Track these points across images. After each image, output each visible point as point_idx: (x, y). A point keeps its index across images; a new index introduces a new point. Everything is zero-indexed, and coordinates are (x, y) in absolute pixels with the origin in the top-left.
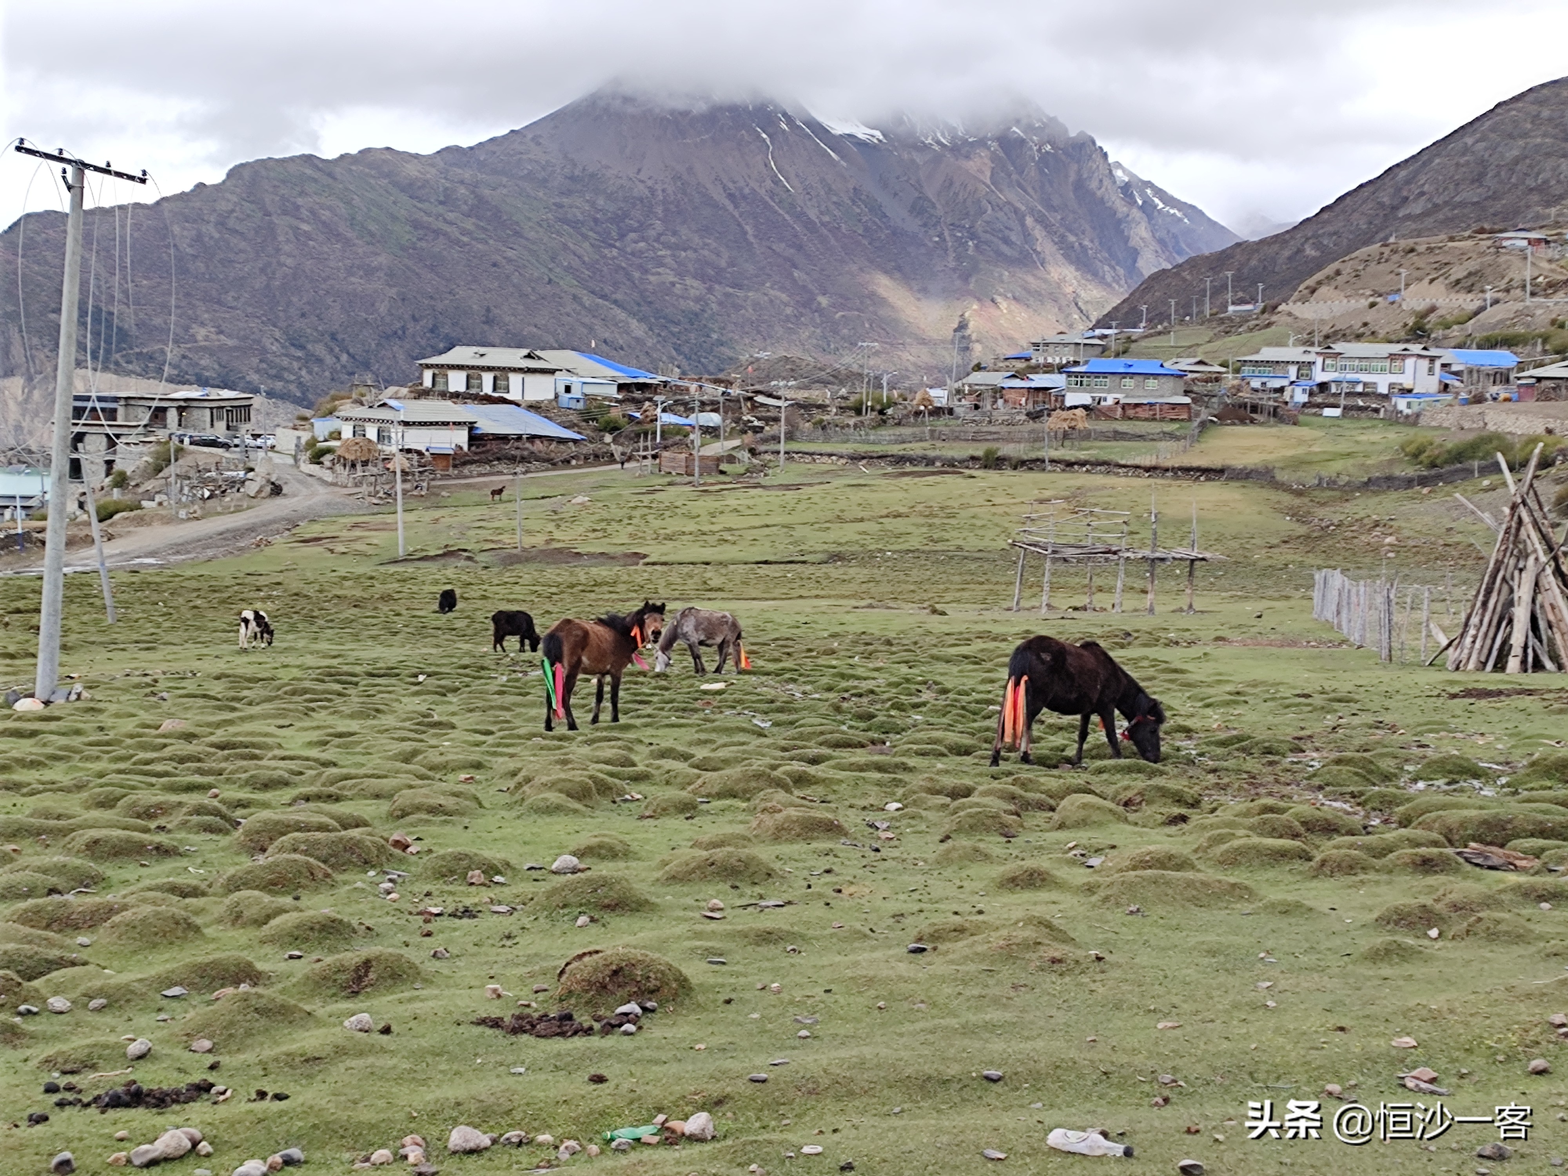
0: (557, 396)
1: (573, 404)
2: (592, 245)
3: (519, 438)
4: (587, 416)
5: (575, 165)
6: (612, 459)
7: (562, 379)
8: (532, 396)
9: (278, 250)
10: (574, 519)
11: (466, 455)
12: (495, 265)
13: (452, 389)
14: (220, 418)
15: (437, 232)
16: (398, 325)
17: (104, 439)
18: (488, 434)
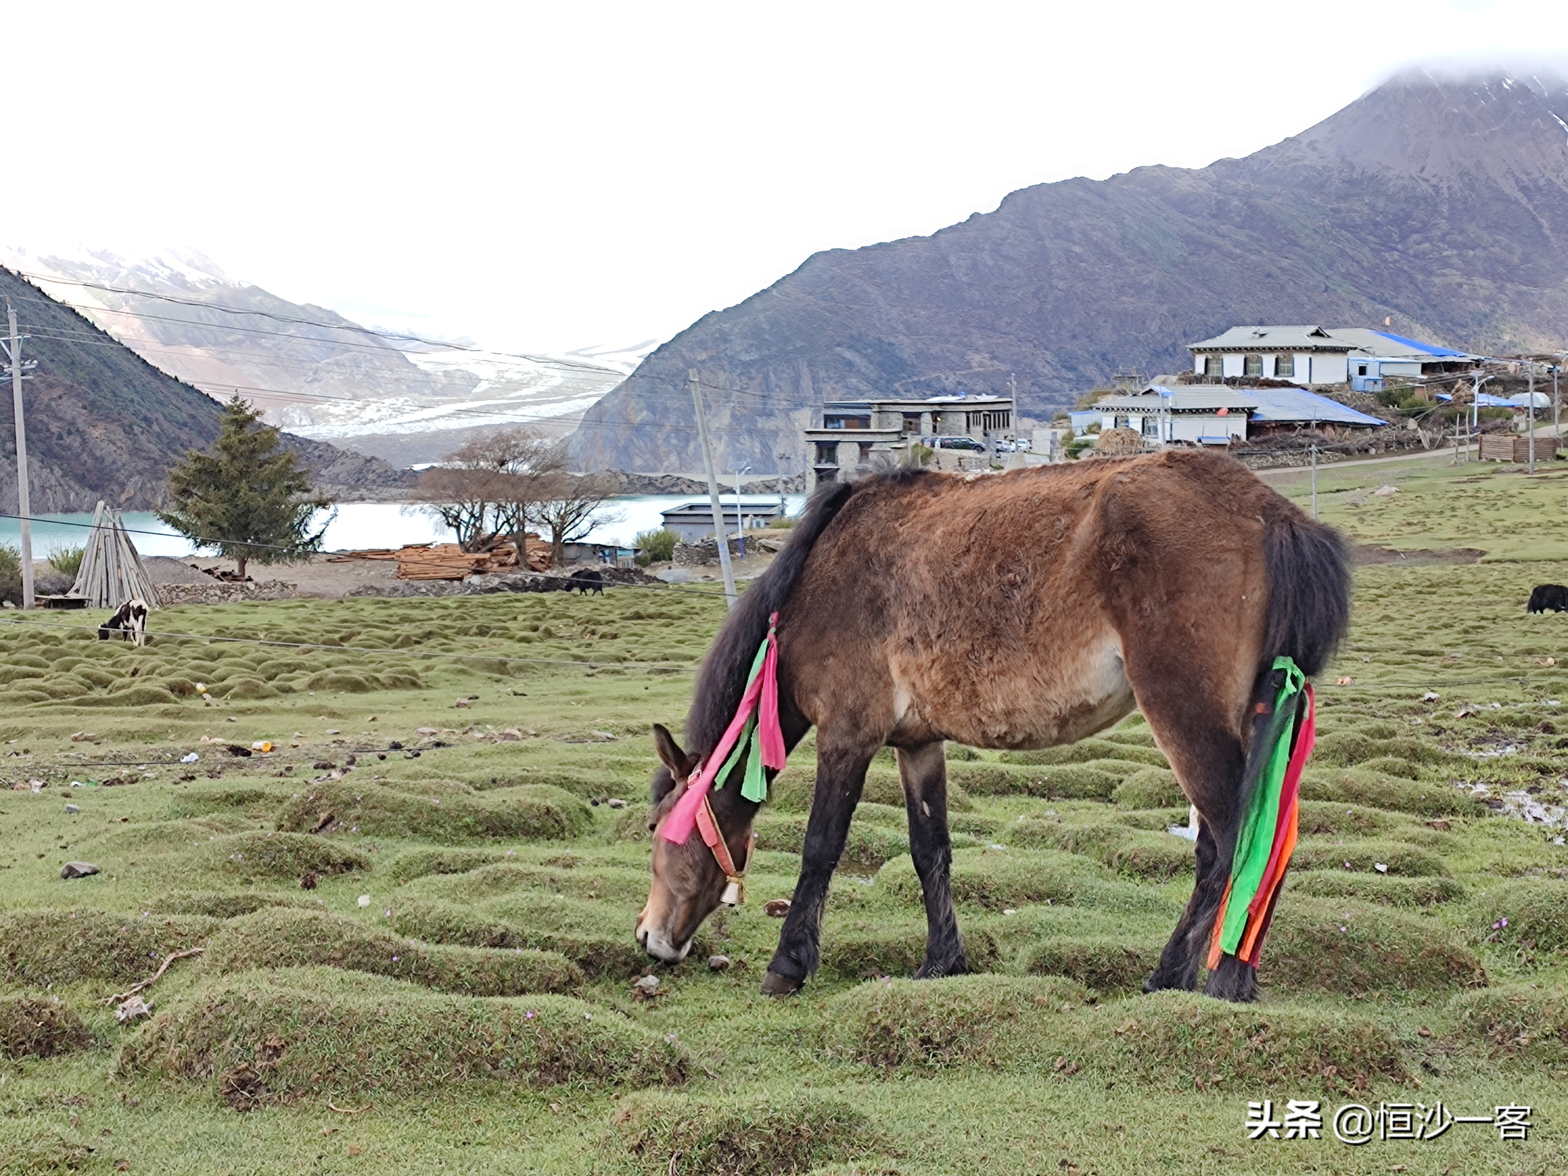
0: (1349, 379)
1: (1370, 388)
2: (1372, 250)
3: (1307, 425)
4: (1387, 399)
5: (1353, 168)
6: (1418, 446)
7: (1356, 359)
8: (1319, 380)
9: (1050, 274)
10: (1381, 512)
11: (1244, 445)
12: (1268, 275)
13: (1227, 374)
14: (977, 423)
15: (1210, 246)
16: (1169, 342)
17: (857, 447)
18: (1269, 422)
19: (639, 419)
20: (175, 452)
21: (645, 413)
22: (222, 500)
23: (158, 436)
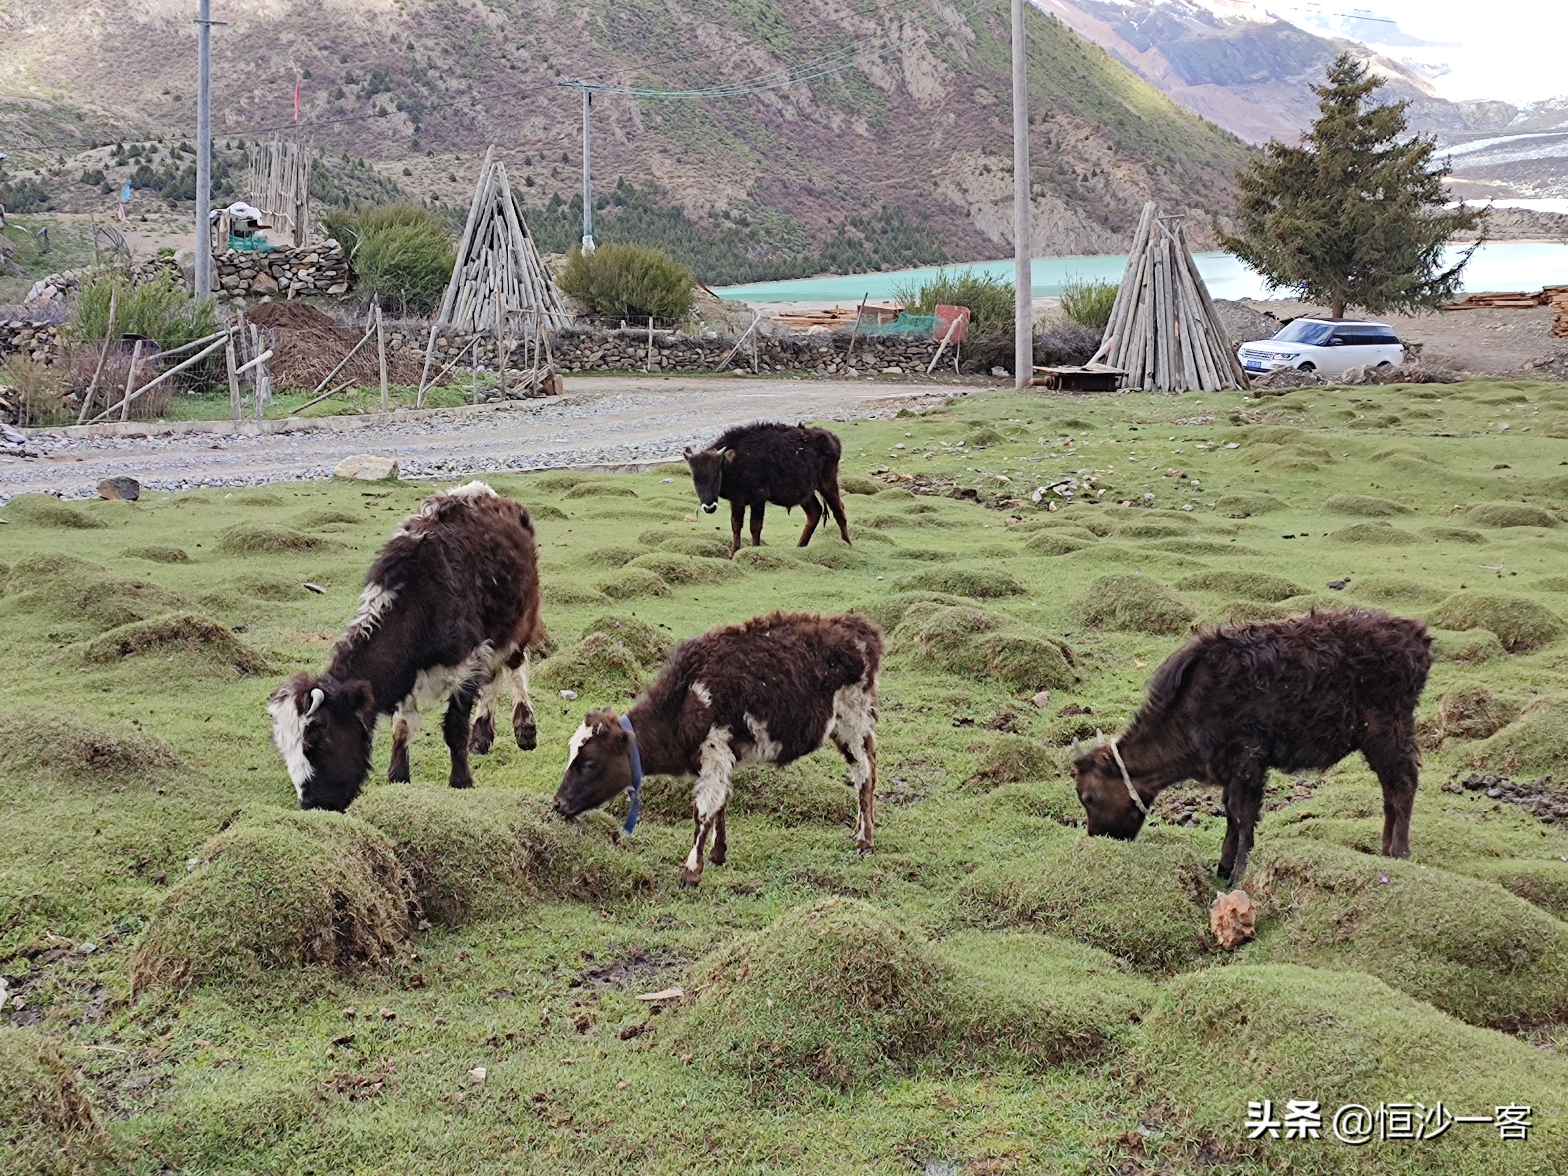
20: (1197, 192)
22: (1316, 215)
23: (1181, 176)
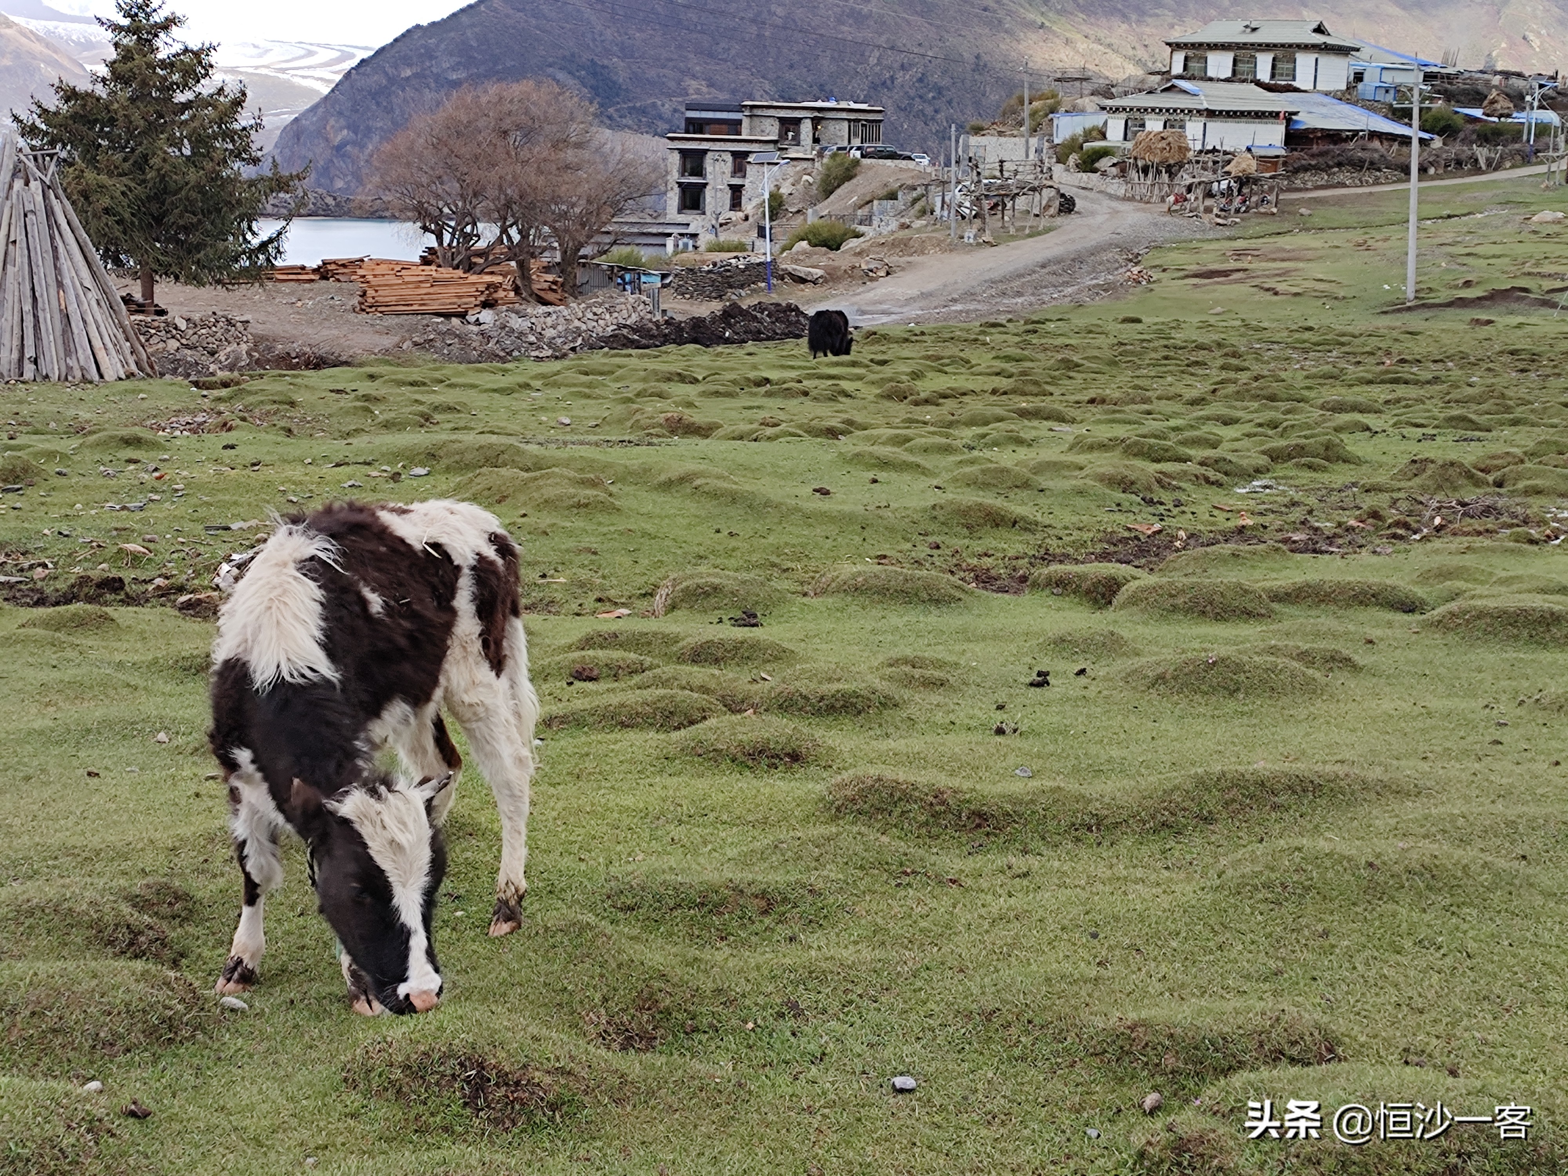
0: (1351, 84)
1: (1381, 96)
3: (1352, 136)
6: (1475, 166)
7: (1352, 63)
8: (1325, 85)
11: (1300, 158)
14: (856, 134)
17: (729, 158)
18: (1315, 130)
19: (339, 138)
21: (345, 132)
22: (119, 170)
